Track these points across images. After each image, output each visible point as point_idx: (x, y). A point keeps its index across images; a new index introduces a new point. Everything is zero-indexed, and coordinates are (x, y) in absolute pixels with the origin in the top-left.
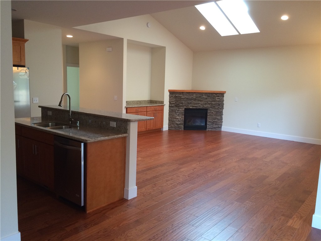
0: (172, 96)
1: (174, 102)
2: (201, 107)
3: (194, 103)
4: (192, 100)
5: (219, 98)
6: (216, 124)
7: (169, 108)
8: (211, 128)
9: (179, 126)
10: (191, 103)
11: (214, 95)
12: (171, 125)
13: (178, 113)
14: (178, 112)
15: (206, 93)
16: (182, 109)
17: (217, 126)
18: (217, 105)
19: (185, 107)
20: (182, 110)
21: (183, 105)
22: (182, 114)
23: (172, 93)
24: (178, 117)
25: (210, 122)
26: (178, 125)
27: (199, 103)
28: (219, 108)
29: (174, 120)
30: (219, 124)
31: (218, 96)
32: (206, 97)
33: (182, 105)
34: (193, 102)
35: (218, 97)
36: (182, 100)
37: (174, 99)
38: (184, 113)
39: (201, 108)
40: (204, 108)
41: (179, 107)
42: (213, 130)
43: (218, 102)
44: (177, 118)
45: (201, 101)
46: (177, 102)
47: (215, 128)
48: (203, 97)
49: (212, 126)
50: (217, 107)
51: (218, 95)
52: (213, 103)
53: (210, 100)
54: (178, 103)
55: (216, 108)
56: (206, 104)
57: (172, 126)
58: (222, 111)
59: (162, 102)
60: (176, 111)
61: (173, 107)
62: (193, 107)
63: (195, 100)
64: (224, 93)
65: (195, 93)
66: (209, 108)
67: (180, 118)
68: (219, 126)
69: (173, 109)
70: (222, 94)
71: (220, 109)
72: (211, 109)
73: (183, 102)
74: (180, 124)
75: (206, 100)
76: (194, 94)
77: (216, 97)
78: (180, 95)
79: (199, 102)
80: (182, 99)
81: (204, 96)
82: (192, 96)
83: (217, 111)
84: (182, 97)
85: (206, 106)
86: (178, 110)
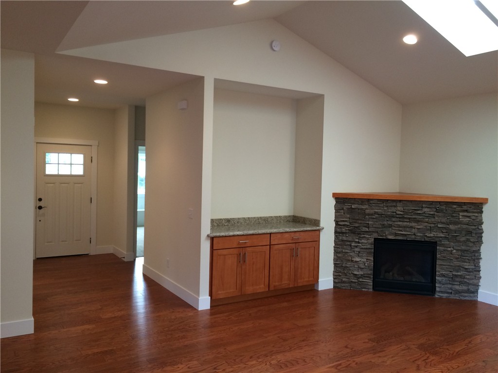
0: (343, 209)
1: (346, 223)
2: (419, 236)
3: (399, 226)
4: (394, 219)
5: (469, 217)
6: (461, 283)
7: (336, 236)
8: (448, 293)
9: (360, 280)
10: (390, 226)
11: (455, 206)
12: (340, 276)
13: (356, 249)
14: (356, 247)
15: (432, 203)
16: (368, 239)
17: (465, 288)
18: (463, 233)
19: (375, 235)
20: (368, 242)
21: (371, 229)
22: (368, 251)
23: (341, 200)
24: (357, 259)
25: (443, 275)
26: (359, 278)
27: (412, 227)
28: (468, 240)
29: (349, 264)
30: (469, 284)
31: (467, 211)
32: (432, 213)
33: (367, 230)
34: (396, 223)
35: (465, 214)
36: (367, 217)
37: (348, 216)
38: (373, 251)
39: (418, 239)
40: (427, 239)
41: (359, 234)
42: (452, 297)
43: (464, 226)
44: (354, 259)
45: (417, 221)
46: (355, 222)
47: (458, 292)
48: (424, 213)
49: (450, 286)
50: (463, 239)
51: (465, 208)
52: (452, 227)
53: (444, 220)
54: (357, 225)
55: (459, 241)
56: (431, 230)
57: (344, 279)
58: (479, 250)
59: (316, 222)
60: (353, 244)
61: (345, 233)
62: (396, 235)
63: (402, 218)
64: (482, 204)
65: (400, 201)
66: (441, 241)
67: (363, 261)
68: (472, 288)
69: (345, 238)
70: (476, 206)
71: (471, 244)
72: (446, 242)
73: (370, 223)
74: (362, 276)
75: (433, 220)
76: (398, 204)
77: (461, 214)
78: (364, 207)
79: (413, 224)
80: (369, 215)
81: (426, 210)
82: (393, 209)
83: (463, 248)
84: (367, 211)
85: (432, 235)
86: (359, 242)
